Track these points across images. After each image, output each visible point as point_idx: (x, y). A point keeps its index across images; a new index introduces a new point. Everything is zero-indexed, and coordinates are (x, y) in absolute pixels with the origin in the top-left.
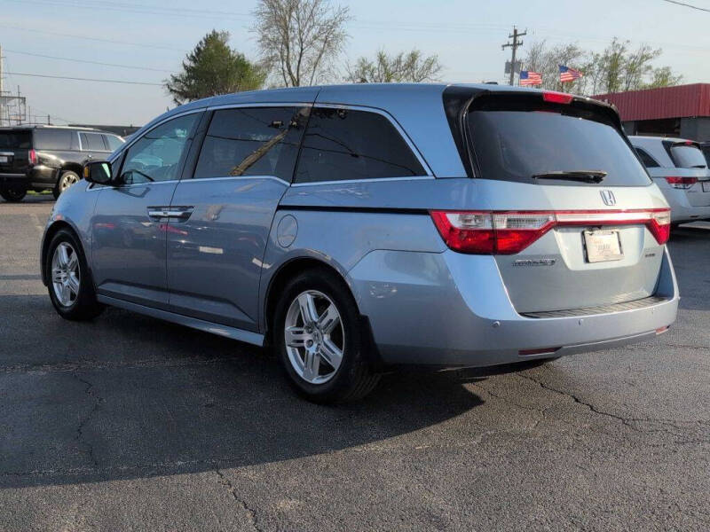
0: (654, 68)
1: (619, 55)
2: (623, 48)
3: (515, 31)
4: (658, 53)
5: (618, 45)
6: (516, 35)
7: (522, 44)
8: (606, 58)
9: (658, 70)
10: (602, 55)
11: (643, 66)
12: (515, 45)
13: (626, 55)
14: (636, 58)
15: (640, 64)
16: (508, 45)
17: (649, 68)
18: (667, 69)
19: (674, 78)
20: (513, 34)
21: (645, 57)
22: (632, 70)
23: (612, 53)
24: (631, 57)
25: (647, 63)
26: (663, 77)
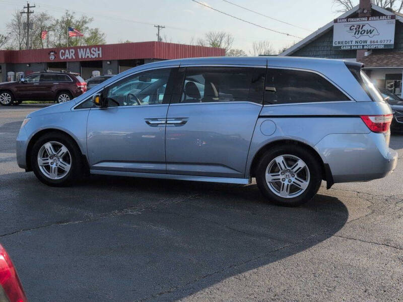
0: (90, 28)
1: (70, 21)
2: (72, 16)
3: (28, 5)
4: (91, 20)
5: (69, 15)
6: (28, 7)
7: (33, 12)
8: (63, 22)
9: (92, 29)
10: (60, 20)
11: (83, 27)
12: (28, 13)
13: (74, 21)
14: (80, 22)
15: (82, 25)
16: (24, 13)
17: (87, 28)
18: (96, 30)
19: (100, 35)
20: (27, 6)
21: (85, 22)
23: (66, 19)
24: (77, 22)
25: (86, 25)
26: (95, 34)
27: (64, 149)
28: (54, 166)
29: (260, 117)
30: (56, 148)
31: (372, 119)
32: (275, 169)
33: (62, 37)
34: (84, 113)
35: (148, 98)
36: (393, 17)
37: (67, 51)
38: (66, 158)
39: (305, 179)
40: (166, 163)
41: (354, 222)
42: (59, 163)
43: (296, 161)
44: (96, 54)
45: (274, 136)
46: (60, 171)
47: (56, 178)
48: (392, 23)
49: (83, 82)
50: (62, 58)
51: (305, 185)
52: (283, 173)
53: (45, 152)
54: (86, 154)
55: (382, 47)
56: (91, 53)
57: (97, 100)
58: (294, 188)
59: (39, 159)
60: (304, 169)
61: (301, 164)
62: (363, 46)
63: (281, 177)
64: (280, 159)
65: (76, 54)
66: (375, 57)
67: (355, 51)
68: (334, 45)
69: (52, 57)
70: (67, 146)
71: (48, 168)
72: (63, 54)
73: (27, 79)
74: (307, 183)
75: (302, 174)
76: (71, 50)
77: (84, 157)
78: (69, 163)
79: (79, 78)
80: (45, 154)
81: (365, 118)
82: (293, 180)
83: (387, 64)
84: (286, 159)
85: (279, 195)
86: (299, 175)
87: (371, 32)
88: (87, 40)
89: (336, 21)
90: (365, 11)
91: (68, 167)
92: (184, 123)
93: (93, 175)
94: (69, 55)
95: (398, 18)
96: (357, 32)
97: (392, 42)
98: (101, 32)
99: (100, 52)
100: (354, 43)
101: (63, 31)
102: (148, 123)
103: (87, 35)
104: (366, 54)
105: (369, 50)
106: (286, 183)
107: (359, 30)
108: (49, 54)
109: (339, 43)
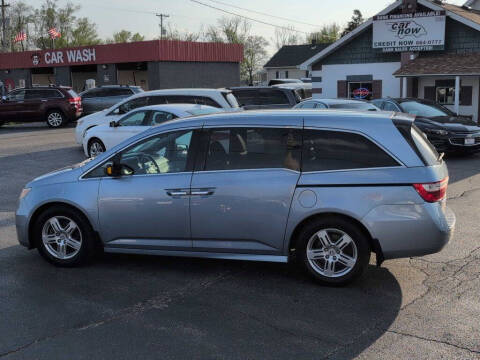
0: (77, 18)
1: (52, 10)
2: (54, 4)
4: (78, 8)
5: (51, 3)
8: (44, 11)
9: (80, 19)
10: (40, 9)
11: (69, 17)
13: (57, 10)
14: (64, 11)
15: (68, 15)
17: (74, 18)
18: (86, 19)
19: (90, 25)
21: (70, 11)
22: (63, 20)
23: (48, 8)
24: (61, 11)
25: (73, 15)
26: (84, 25)
27: (73, 225)
28: (62, 244)
29: (298, 186)
30: (64, 223)
31: (426, 187)
32: (317, 245)
33: (44, 30)
34: (94, 183)
35: (164, 150)
36: (443, 13)
37: (53, 54)
38: (75, 235)
39: (352, 256)
40: (192, 239)
41: (409, 308)
42: (67, 241)
43: (341, 235)
44: (89, 57)
45: (315, 208)
46: (69, 250)
47: (65, 258)
48: (441, 20)
49: (76, 97)
50: (48, 62)
51: (352, 262)
52: (327, 249)
53: (51, 227)
54: (98, 230)
55: (430, 48)
56: (83, 56)
57: (110, 170)
58: (339, 266)
59: (44, 236)
60: (350, 245)
61: (347, 239)
62: (409, 48)
63: (324, 254)
64: (322, 234)
65: (65, 57)
66: (423, 61)
67: (399, 53)
68: (374, 47)
69: (36, 62)
70: (76, 221)
71: (55, 246)
72: (49, 58)
73: (10, 96)
74: (355, 260)
75: (348, 250)
76: (58, 53)
77: (97, 233)
78: (79, 240)
79: (72, 92)
80: (51, 231)
81: (417, 187)
82: (338, 256)
83: (436, 70)
84: (329, 233)
85: (322, 273)
86: (344, 251)
87: (417, 31)
88: (75, 34)
89: (375, 18)
90: (410, 7)
91: (78, 245)
92: (211, 193)
93: (108, 253)
94: (56, 59)
95: (449, 14)
96: (401, 31)
97: (443, 43)
98: (90, 22)
99: (94, 54)
100: (397, 45)
101: (45, 23)
102: (170, 194)
103: (74, 27)
104: (412, 57)
105: (415, 52)
106: (331, 260)
107: (403, 29)
108: (32, 57)
109: (380, 44)
